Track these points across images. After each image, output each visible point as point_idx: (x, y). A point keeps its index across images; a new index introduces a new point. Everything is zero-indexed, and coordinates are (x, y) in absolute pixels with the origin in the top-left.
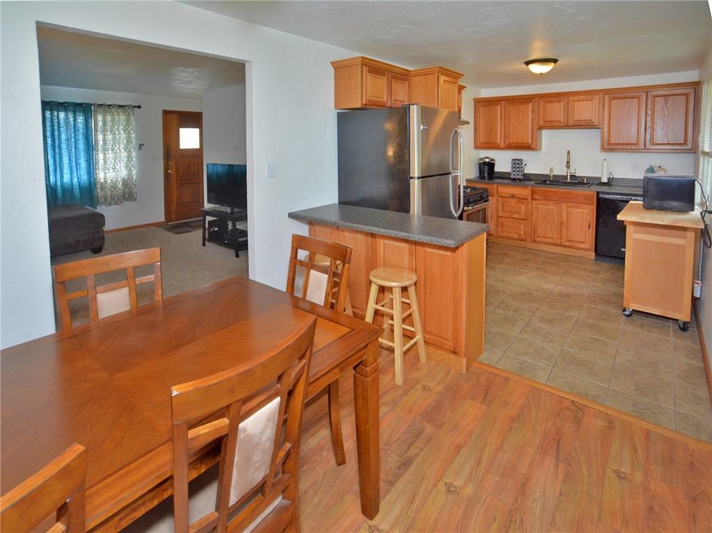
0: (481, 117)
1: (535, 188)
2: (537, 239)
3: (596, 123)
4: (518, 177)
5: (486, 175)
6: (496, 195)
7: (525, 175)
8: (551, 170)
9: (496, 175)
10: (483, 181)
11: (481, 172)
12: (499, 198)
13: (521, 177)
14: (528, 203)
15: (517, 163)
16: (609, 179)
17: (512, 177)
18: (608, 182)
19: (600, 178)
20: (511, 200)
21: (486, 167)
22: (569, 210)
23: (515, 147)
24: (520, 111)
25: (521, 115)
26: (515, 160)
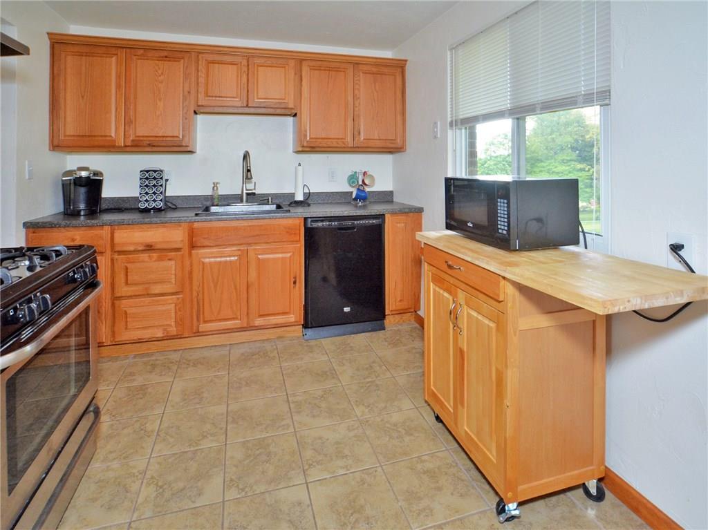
0: (68, 95)
1: (196, 225)
2: (203, 327)
3: (291, 104)
4: (154, 205)
5: (82, 206)
6: (109, 252)
7: (167, 200)
9: (104, 206)
10: (74, 222)
11: (67, 200)
12: (116, 256)
13: (161, 205)
14: (183, 256)
15: (152, 179)
16: (305, 195)
17: (142, 206)
18: (305, 199)
19: (293, 195)
20: (145, 256)
21: (82, 190)
22: (259, 256)
23: (149, 144)
24: (160, 72)
25: (162, 82)
26: (147, 171)
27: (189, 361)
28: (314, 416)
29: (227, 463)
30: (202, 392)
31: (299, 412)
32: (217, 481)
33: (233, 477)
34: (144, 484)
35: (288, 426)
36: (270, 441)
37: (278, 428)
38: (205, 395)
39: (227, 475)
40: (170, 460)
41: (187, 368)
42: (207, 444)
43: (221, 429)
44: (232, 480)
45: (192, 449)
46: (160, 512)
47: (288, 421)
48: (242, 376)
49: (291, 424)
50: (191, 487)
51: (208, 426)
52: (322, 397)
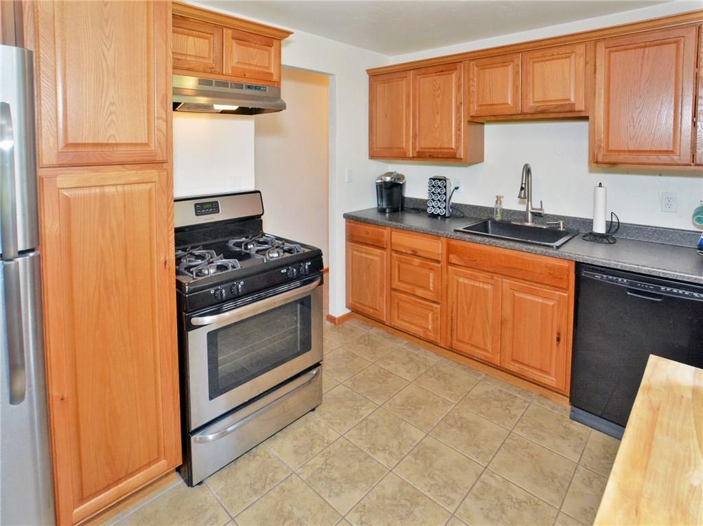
1: (453, 242)
3: (580, 106)
4: (439, 211)
6: (389, 249)
7: (454, 207)
8: (499, 199)
12: (394, 254)
13: (444, 212)
14: (440, 270)
16: (610, 225)
17: (429, 210)
18: (608, 231)
22: (517, 294)
23: (430, 156)
24: (437, 87)
25: (439, 96)
26: (434, 179)
27: (438, 371)
28: (487, 517)
29: (376, 488)
30: (420, 408)
31: (477, 498)
32: (356, 496)
33: (367, 505)
34: (322, 453)
35: (453, 502)
36: (423, 502)
37: (442, 496)
38: (420, 412)
39: (365, 498)
40: (349, 449)
41: (431, 377)
42: (380, 458)
43: (401, 453)
44: (364, 506)
45: (368, 452)
46: (309, 482)
47: (457, 497)
48: (465, 415)
49: (458, 503)
50: (339, 483)
51: (395, 443)
52: (520, 503)
